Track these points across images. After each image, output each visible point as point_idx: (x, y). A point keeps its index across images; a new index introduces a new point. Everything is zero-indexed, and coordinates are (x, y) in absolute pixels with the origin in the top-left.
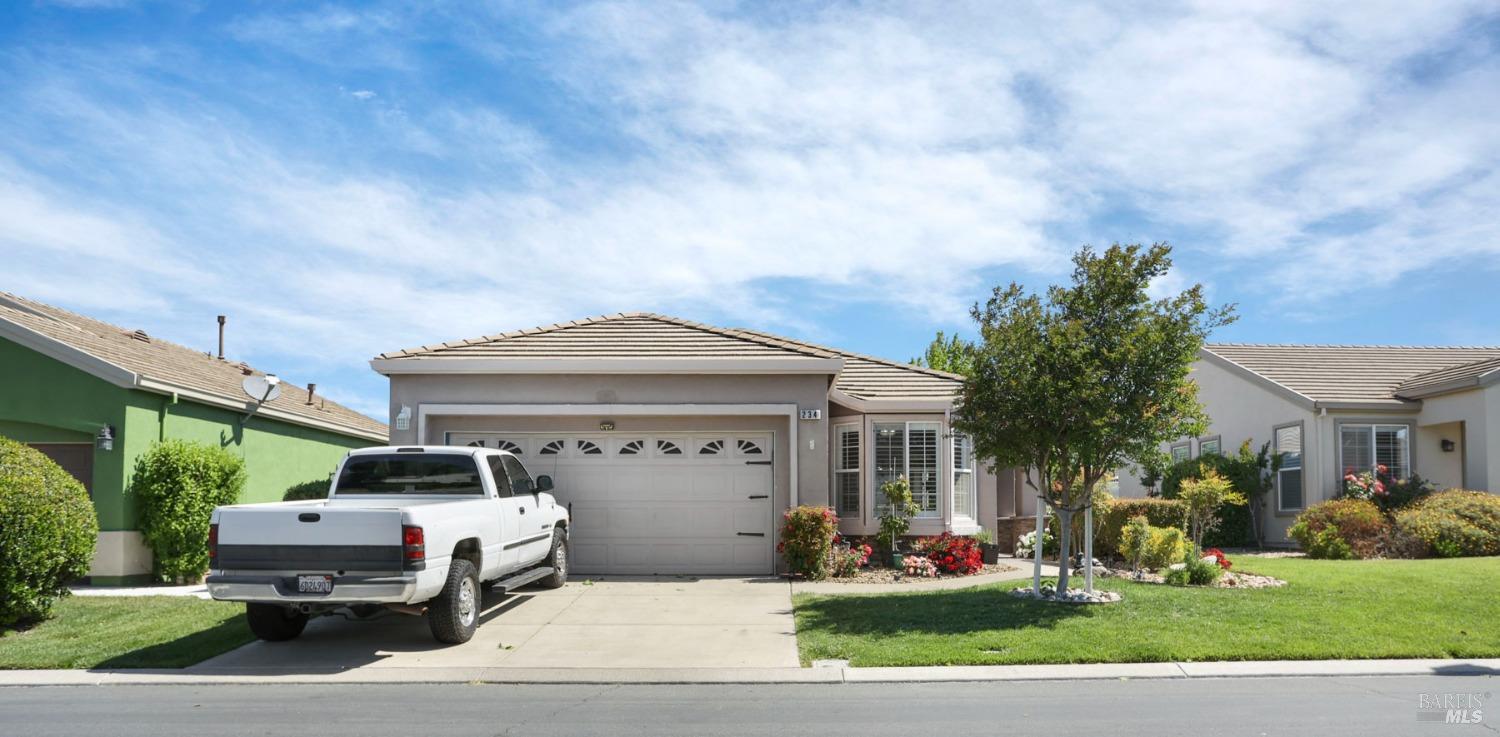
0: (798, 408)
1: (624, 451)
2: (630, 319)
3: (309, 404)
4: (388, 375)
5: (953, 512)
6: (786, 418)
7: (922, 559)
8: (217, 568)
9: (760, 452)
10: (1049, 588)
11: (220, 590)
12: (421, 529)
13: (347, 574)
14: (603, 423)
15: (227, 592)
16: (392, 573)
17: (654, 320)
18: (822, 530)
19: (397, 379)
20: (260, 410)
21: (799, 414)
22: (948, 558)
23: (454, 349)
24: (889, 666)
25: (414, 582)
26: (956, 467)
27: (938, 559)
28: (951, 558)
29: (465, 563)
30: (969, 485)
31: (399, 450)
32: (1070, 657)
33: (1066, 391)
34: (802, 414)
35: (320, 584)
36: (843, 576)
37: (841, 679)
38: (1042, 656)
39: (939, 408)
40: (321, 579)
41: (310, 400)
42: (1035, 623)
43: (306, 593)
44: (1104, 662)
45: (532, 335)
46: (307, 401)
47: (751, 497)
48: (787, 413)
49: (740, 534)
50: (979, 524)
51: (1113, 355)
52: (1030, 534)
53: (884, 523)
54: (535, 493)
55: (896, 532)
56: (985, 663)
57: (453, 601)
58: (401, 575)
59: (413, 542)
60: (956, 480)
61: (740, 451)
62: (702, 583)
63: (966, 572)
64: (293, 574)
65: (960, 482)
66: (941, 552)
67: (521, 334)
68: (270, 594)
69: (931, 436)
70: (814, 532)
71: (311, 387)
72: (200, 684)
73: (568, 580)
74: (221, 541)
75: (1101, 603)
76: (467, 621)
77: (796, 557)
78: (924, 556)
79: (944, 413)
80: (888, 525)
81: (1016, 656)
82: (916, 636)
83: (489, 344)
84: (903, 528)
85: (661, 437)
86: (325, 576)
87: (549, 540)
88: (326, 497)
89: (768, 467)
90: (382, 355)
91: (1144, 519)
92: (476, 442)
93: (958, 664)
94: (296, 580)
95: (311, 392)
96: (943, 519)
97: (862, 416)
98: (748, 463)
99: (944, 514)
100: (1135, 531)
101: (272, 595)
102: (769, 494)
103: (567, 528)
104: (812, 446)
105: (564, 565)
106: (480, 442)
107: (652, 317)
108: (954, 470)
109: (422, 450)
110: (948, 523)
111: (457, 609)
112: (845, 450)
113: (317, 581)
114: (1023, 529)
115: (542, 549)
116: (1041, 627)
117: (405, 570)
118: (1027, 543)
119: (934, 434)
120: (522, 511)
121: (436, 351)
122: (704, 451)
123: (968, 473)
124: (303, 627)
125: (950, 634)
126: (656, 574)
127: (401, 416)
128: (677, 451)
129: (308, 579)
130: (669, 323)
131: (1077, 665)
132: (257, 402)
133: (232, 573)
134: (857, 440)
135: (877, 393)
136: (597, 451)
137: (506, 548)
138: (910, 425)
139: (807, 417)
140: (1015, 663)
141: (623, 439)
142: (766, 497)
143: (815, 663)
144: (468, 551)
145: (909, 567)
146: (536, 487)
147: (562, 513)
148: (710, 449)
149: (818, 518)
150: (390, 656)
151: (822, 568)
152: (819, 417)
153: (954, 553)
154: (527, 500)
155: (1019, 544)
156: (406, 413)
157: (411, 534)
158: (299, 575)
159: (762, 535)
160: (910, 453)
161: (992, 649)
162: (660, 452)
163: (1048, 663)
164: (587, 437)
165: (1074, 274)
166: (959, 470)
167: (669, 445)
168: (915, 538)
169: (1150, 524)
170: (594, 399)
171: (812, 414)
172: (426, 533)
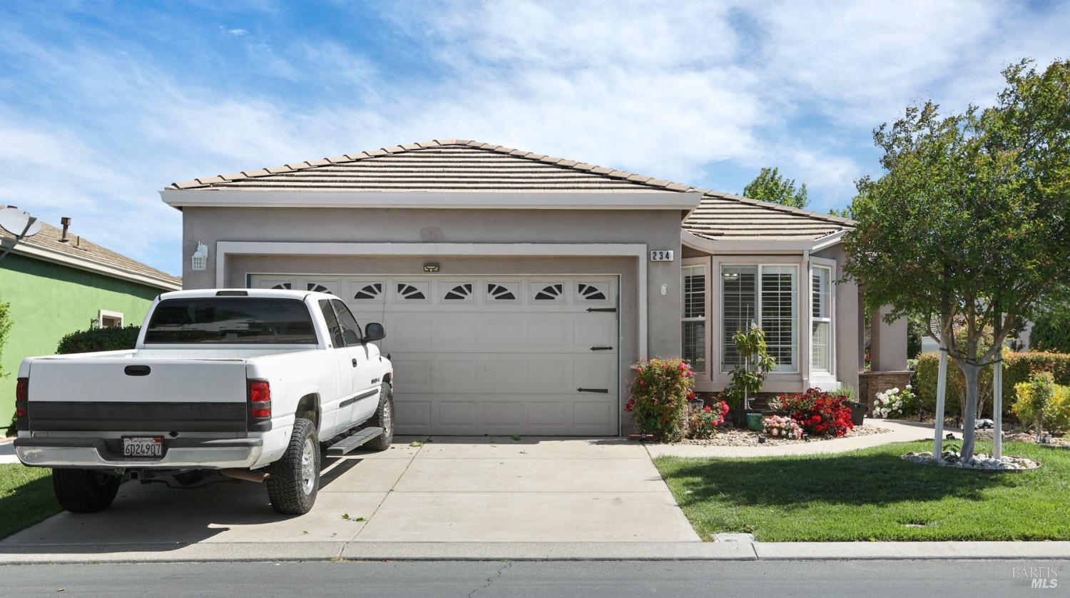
0: (648, 248)
1: (449, 296)
2: (446, 146)
3: (63, 241)
4: (180, 208)
5: (811, 365)
6: (634, 260)
7: (787, 418)
8: (27, 430)
9: (604, 298)
10: (953, 453)
11: (32, 455)
12: (268, 383)
13: (180, 435)
14: (426, 265)
15: (40, 457)
16: (234, 434)
17: (474, 148)
18: (678, 385)
19: (189, 212)
20: (18, 247)
21: (648, 254)
22: (815, 417)
23: (256, 178)
24: (804, 540)
25: (260, 444)
26: (814, 315)
27: (803, 418)
28: (819, 418)
29: (306, 422)
30: (828, 336)
31: (218, 293)
32: (1012, 533)
33: (987, 230)
34: (652, 255)
35: (148, 447)
36: (699, 438)
37: (754, 555)
38: (977, 531)
39: (796, 249)
40: (150, 442)
41: (64, 235)
42: (953, 493)
43: (131, 457)
44: (1053, 539)
45: (339, 164)
46: (61, 237)
47: (594, 349)
48: (635, 254)
49: (580, 390)
50: (838, 380)
51: (1048, 190)
52: (889, 392)
53: (737, 378)
54: (364, 342)
55: (749, 389)
56: (913, 539)
57: (296, 466)
58: (246, 437)
59: (258, 399)
60: (814, 330)
61: (581, 297)
62: (543, 444)
63: (835, 435)
64: (117, 435)
65: (817, 332)
66: (806, 411)
67: (328, 163)
68: (91, 459)
69: (787, 279)
70: (668, 387)
71: (65, 222)
72: (13, 563)
73: (394, 442)
74: (32, 397)
75: (1020, 471)
76: (308, 489)
77: (648, 416)
78: (788, 415)
79: (802, 255)
80: (740, 380)
81: (947, 531)
82: (823, 507)
83: (292, 174)
84: (756, 385)
85: (492, 280)
86: (154, 437)
87: (377, 396)
88: (133, 347)
89: (613, 315)
90: (174, 184)
91: (1049, 376)
92: (282, 284)
93: (883, 540)
94: (120, 442)
95: (66, 227)
96: (800, 374)
97: (710, 257)
98: (590, 310)
99: (801, 368)
100: (1039, 389)
101: (92, 460)
102: (613, 343)
103: (391, 382)
104: (664, 290)
105: (389, 424)
106: (285, 285)
107: (472, 144)
108: (812, 319)
109: (246, 293)
110: (805, 379)
111: (299, 474)
112: (687, 296)
113: (145, 444)
114: (881, 386)
115: (370, 406)
116: (961, 496)
117: (249, 431)
118: (886, 401)
119: (790, 279)
120: (355, 363)
121: (234, 181)
122: (540, 296)
123: (825, 323)
124: (114, 497)
125: (860, 505)
126: (486, 435)
127: (197, 255)
128: (510, 296)
129: (135, 442)
130: (492, 151)
131: (1021, 543)
132: (14, 237)
133: (43, 434)
134: (704, 285)
135: (725, 232)
136: (420, 296)
137: (342, 405)
138: (763, 268)
139: (658, 257)
140: (949, 539)
141: (450, 282)
142: (610, 348)
143: (715, 536)
144: (309, 407)
145: (772, 428)
146: (364, 335)
147: (386, 366)
148: (547, 294)
149: (673, 373)
150: (227, 529)
151: (677, 429)
152: (671, 258)
153: (822, 412)
154: (356, 351)
155: (876, 402)
156: (202, 251)
157: (257, 389)
158: (123, 437)
159: (605, 391)
160: (763, 299)
161: (911, 522)
162: (491, 297)
163: (987, 540)
164: (408, 281)
165: (1001, 93)
166: (817, 319)
167: (501, 289)
168: (772, 395)
169: (1055, 382)
170: (417, 237)
171: (664, 256)
172: (272, 388)
